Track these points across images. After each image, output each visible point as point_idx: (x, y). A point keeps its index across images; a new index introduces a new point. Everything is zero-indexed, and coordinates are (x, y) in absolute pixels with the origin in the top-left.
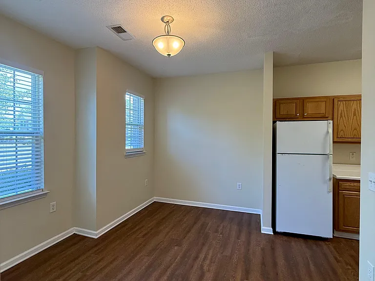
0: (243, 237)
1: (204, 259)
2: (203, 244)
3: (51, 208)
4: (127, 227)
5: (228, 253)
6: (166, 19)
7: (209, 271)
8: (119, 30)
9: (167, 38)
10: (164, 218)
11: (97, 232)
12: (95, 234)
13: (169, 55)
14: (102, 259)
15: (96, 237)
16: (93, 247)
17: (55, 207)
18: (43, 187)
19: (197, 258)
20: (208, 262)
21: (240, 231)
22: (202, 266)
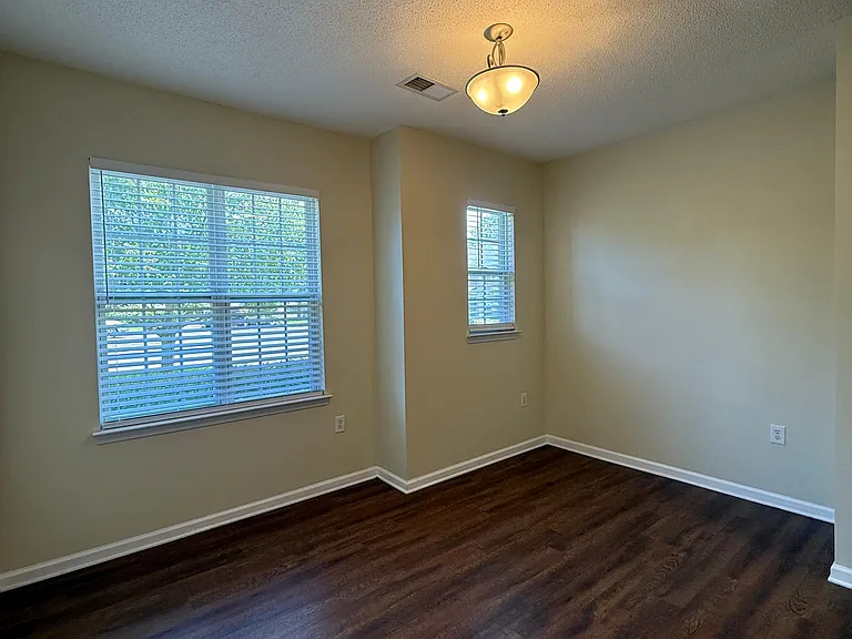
0: (753, 576)
1: (606, 595)
2: (621, 561)
3: (337, 424)
4: (468, 485)
5: (681, 599)
6: (494, 34)
7: (605, 621)
8: (419, 84)
9: (488, 76)
10: (550, 484)
11: (409, 482)
12: (407, 486)
13: (503, 111)
14: (401, 531)
15: (407, 492)
16: (395, 508)
17: (343, 424)
18: (323, 388)
19: (588, 585)
20: (613, 602)
21: (751, 558)
22: (592, 607)
